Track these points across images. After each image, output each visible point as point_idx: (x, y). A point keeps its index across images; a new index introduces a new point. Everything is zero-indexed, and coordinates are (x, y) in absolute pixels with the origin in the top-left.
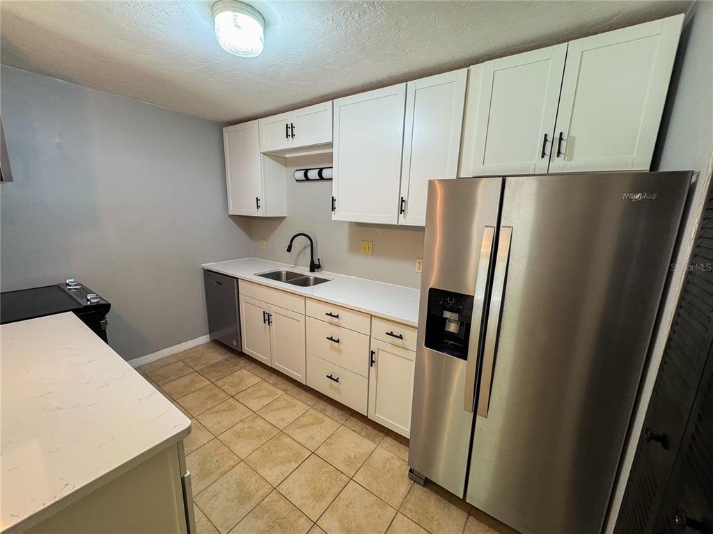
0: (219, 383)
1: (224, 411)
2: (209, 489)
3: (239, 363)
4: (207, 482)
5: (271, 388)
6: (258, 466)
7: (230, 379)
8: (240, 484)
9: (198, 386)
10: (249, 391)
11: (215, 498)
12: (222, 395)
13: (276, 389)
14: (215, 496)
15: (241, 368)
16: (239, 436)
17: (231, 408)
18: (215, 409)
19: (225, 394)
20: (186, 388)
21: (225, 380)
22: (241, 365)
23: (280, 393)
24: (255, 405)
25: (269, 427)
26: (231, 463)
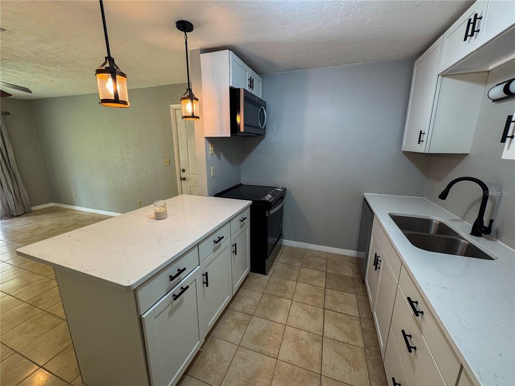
0: (328, 291)
1: (309, 313)
2: (248, 351)
3: (358, 287)
4: (252, 346)
5: (358, 330)
6: (278, 376)
7: (337, 294)
8: (258, 372)
9: (316, 283)
10: (339, 316)
11: (243, 360)
12: (320, 301)
13: (360, 337)
14: (245, 359)
15: (356, 293)
16: (294, 341)
17: (314, 316)
18: (306, 306)
19: (323, 303)
20: (310, 278)
21: (334, 292)
22: (357, 290)
23: (360, 343)
24: (331, 331)
25: (317, 359)
26: (272, 352)
